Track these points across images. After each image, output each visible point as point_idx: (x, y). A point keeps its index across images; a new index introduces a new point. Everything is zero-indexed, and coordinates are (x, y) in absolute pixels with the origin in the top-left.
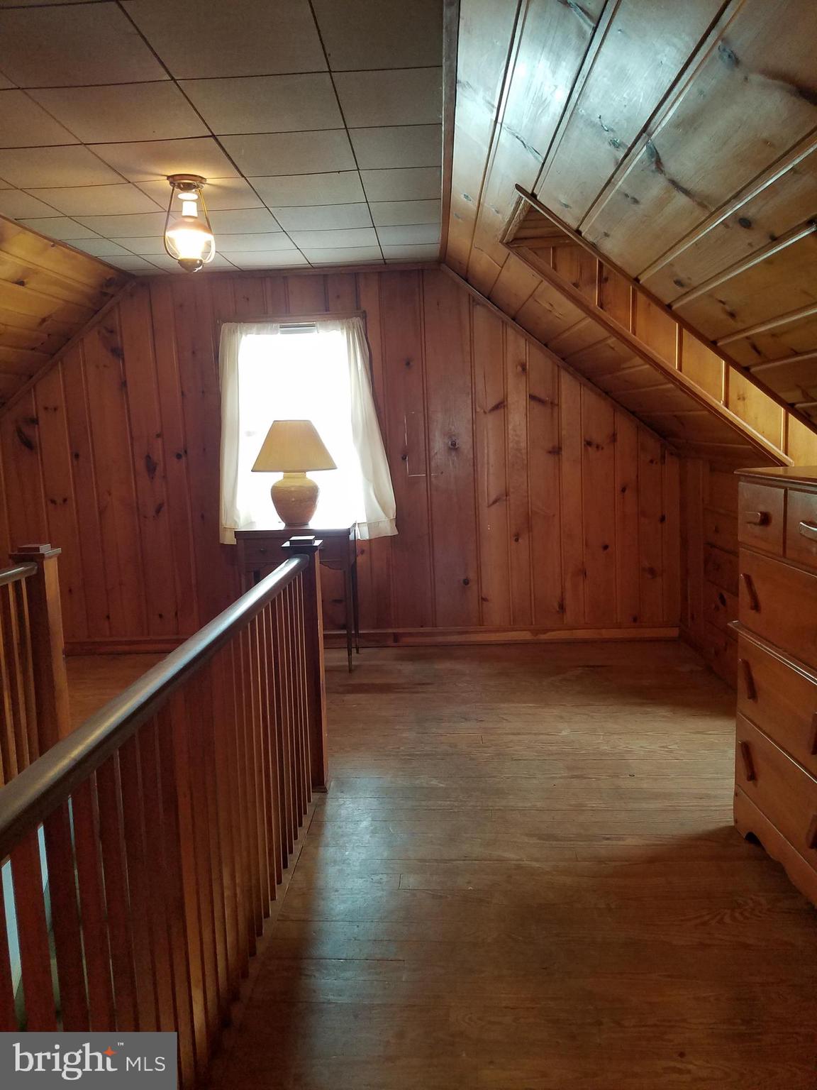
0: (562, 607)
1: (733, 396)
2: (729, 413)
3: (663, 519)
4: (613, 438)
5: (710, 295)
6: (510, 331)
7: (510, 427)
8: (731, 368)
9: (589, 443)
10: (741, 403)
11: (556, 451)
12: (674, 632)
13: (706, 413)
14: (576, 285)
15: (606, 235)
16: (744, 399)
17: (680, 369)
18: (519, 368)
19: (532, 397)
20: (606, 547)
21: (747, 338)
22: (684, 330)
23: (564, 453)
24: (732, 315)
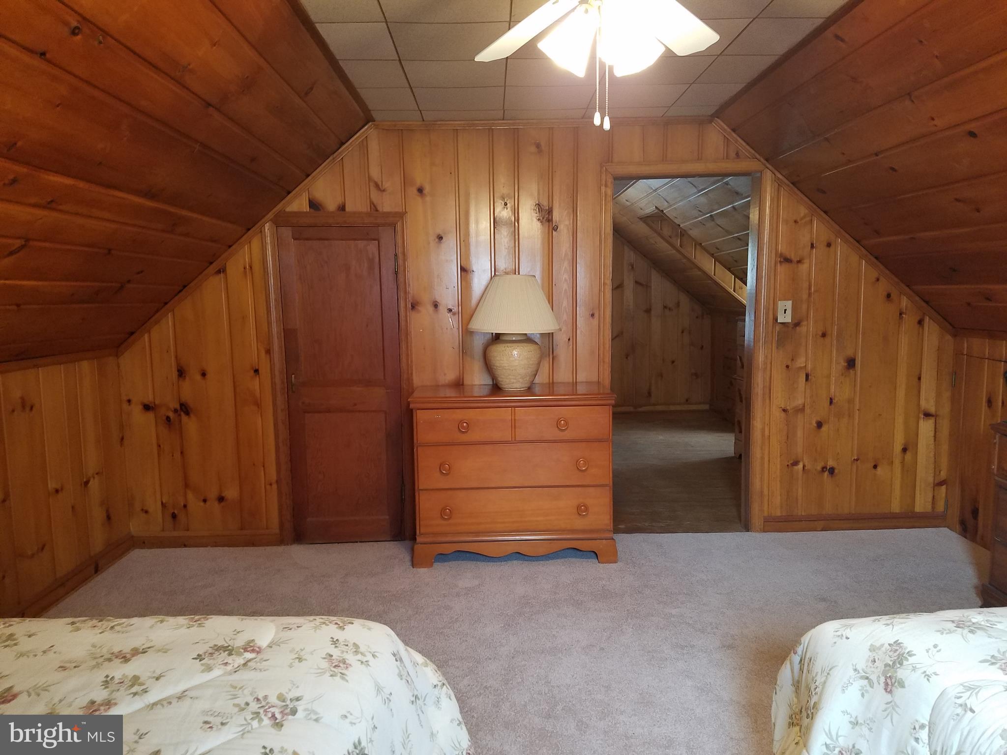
0: (649, 394)
1: (737, 287)
2: (736, 295)
3: (702, 347)
4: (678, 305)
5: (729, 253)
6: (626, 248)
7: (625, 297)
8: (736, 279)
9: (665, 307)
10: (740, 290)
11: (648, 311)
12: (707, 407)
13: (725, 294)
14: (670, 237)
15: (691, 229)
16: (742, 289)
17: (714, 275)
18: (630, 267)
19: (636, 282)
20: (673, 362)
21: (742, 269)
22: (717, 262)
23: (653, 312)
24: (736, 261)
